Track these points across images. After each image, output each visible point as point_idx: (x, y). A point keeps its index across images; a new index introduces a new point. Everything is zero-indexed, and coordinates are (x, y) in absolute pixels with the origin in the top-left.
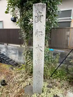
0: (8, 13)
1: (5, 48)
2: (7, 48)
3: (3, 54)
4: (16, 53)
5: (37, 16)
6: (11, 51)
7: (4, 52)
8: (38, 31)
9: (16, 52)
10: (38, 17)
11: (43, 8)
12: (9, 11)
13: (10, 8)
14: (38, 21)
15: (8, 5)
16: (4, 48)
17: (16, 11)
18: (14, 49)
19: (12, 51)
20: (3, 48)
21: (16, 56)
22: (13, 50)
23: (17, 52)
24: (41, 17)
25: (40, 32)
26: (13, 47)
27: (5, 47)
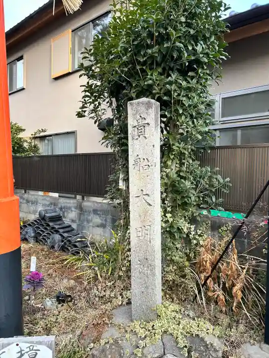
0: (84, 116)
1: (76, 208)
2: (80, 208)
3: (70, 226)
4: (104, 222)
5: (137, 127)
6: (90, 218)
7: (73, 221)
8: (139, 157)
9: (106, 220)
10: (139, 128)
11: (147, 110)
12: (85, 111)
13: (88, 105)
14: (139, 136)
15: (83, 97)
16: (73, 209)
17: (103, 111)
18: (100, 211)
19: (95, 216)
20: (70, 208)
21: (104, 232)
22: (98, 214)
23: (109, 220)
24: (144, 126)
25: (144, 159)
26: (96, 206)
27: (75, 205)
